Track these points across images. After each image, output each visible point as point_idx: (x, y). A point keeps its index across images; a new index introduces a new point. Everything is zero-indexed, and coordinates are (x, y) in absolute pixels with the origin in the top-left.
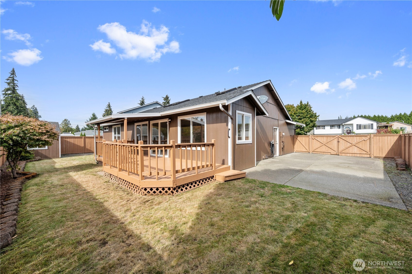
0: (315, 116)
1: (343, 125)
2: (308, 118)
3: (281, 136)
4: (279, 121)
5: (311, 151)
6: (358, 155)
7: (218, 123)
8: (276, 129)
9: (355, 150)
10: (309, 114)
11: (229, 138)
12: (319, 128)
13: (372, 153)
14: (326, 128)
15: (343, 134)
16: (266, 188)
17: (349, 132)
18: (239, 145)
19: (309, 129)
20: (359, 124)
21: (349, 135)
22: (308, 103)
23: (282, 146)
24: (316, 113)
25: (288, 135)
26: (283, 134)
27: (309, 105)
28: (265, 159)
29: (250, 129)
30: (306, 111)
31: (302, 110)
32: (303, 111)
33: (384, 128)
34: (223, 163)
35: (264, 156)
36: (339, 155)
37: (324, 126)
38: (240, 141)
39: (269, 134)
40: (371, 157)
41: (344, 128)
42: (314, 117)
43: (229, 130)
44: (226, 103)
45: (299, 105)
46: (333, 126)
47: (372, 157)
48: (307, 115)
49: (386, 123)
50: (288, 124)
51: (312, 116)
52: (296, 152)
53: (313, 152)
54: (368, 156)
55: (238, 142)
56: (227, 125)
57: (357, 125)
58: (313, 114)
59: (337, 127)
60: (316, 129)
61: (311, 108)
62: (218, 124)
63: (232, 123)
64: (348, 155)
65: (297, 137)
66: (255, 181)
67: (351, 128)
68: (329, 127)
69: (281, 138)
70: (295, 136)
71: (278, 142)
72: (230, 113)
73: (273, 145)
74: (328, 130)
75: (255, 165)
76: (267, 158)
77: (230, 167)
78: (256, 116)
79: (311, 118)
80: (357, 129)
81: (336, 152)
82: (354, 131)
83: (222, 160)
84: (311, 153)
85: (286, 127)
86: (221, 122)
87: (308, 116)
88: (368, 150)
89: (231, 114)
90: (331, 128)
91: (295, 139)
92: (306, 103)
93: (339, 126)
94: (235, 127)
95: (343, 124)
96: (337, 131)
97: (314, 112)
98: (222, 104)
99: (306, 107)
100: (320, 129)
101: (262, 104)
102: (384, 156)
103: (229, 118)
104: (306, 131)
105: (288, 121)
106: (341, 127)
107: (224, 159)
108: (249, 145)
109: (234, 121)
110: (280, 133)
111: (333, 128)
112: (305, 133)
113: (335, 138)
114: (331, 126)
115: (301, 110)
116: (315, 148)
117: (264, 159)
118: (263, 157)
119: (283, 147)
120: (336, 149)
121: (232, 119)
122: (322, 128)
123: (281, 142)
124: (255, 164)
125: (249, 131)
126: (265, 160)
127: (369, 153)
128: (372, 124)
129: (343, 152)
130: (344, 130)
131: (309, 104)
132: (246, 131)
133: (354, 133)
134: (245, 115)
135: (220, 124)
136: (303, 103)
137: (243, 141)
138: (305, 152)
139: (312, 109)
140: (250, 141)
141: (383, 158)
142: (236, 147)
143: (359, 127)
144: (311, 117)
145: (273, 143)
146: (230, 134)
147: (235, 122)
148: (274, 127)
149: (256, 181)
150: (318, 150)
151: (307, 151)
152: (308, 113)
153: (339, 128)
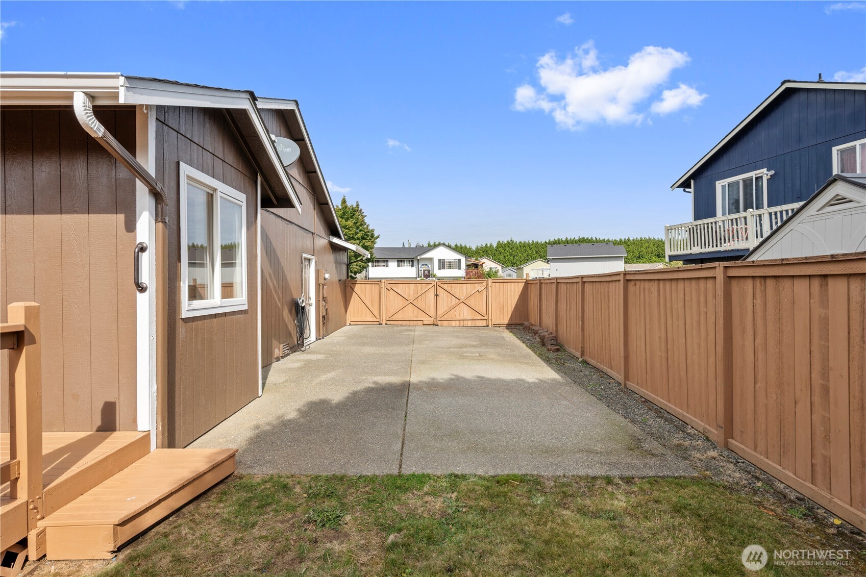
0: (372, 236)
1: (418, 260)
2: (358, 239)
3: (322, 281)
4: (315, 236)
5: (384, 319)
6: (470, 323)
7: (72, 211)
8: (309, 260)
9: (464, 313)
10: (361, 231)
11: (142, 289)
12: (377, 264)
13: (490, 318)
14: (390, 264)
15: (419, 277)
16: (348, 518)
17: (428, 274)
18: (194, 324)
19: (360, 266)
20: (441, 258)
21: (427, 280)
22: (358, 205)
23: (322, 313)
24: (373, 231)
25: (336, 278)
26: (327, 276)
27: (361, 211)
28: (283, 357)
29: (238, 261)
30: (355, 223)
31: (347, 220)
32: (349, 222)
33: (473, 268)
34: (108, 424)
35: (279, 350)
36: (437, 325)
37: (386, 261)
38: (197, 304)
39: (291, 276)
40: (488, 326)
41: (420, 266)
42: (370, 239)
43: (143, 249)
44: (122, 91)
45: (340, 207)
46: (401, 261)
47: (490, 326)
48: (356, 233)
49: (475, 258)
50: (335, 248)
51: (367, 235)
52: (352, 323)
53: (388, 323)
54: (484, 323)
55: (187, 308)
56: (131, 226)
57: (439, 260)
58: (368, 232)
59: (408, 264)
60: (373, 266)
61: (364, 217)
62: (68, 219)
63: (159, 216)
64: (454, 323)
65: (352, 285)
66: (285, 487)
67: (430, 266)
68: (396, 264)
69: (321, 287)
70: (347, 282)
71: (313, 301)
72: (148, 161)
73: (303, 308)
74: (393, 270)
75: (257, 393)
76: (288, 355)
77: (146, 438)
78: (262, 207)
79: (364, 241)
80: (439, 269)
81: (433, 319)
82: (435, 273)
83: (99, 406)
84: (384, 324)
85: (330, 257)
86: (89, 208)
87: (359, 235)
88: (484, 312)
89: (151, 170)
90: (398, 266)
91: (348, 289)
92: (355, 206)
93: (412, 262)
94: (175, 242)
95: (419, 258)
96: (408, 271)
97: (370, 228)
98: (91, 97)
99: (354, 215)
100: (379, 266)
101: (284, 167)
102: (506, 322)
103: (141, 189)
104: (355, 269)
105: (335, 240)
106: (415, 263)
107: (112, 400)
108: (238, 317)
109: (170, 207)
110: (317, 272)
111: (401, 266)
112: (353, 274)
113: (430, 286)
114: (398, 261)
115: (344, 220)
116: (392, 312)
117: (278, 359)
118: (277, 350)
119: (325, 314)
120: (432, 313)
121: (157, 196)
122: (383, 264)
123: (321, 299)
124: (257, 389)
125: (237, 269)
126: (282, 361)
127: (485, 318)
128: (460, 260)
129: (446, 317)
130: (420, 269)
131: (360, 207)
132: (224, 265)
133: (434, 276)
134: (219, 194)
135: (83, 218)
136: (349, 204)
137: (214, 302)
138: (371, 323)
139: (366, 220)
140: (240, 301)
141: (505, 325)
142: (182, 331)
143: (442, 264)
144: (365, 239)
145: (303, 305)
146: (148, 275)
147: (174, 217)
148: (304, 255)
149: (290, 482)
150: (399, 316)
151: (376, 320)
152: (357, 228)
153: (412, 266)
